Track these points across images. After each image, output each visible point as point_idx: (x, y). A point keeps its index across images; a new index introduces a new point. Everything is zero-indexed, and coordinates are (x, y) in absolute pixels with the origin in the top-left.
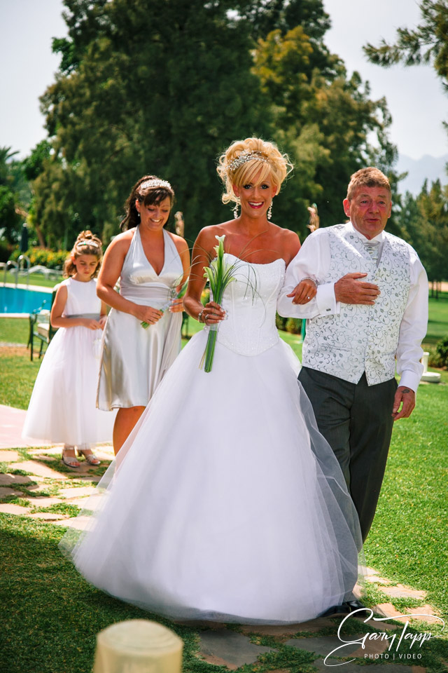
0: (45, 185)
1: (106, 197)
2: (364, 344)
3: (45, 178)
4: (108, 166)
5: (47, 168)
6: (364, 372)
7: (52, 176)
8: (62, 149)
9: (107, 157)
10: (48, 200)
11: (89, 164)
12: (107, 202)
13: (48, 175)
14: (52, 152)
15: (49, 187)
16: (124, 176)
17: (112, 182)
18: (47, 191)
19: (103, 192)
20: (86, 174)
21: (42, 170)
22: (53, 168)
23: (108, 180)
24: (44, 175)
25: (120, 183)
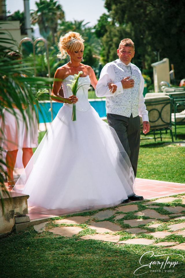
0: (109, 39)
1: (145, 42)
2: (131, 102)
3: (109, 36)
4: (144, 23)
5: (109, 30)
6: (132, 113)
7: (112, 33)
8: (116, 18)
9: (142, 18)
10: (112, 48)
11: (133, 24)
12: (146, 45)
13: (110, 34)
14: (110, 20)
15: (111, 40)
16: (154, 28)
17: (147, 32)
18: (110, 43)
19: (142, 39)
20: (131, 30)
21: (106, 31)
22: (113, 29)
23: (144, 32)
24: (108, 34)
25: (152, 32)
